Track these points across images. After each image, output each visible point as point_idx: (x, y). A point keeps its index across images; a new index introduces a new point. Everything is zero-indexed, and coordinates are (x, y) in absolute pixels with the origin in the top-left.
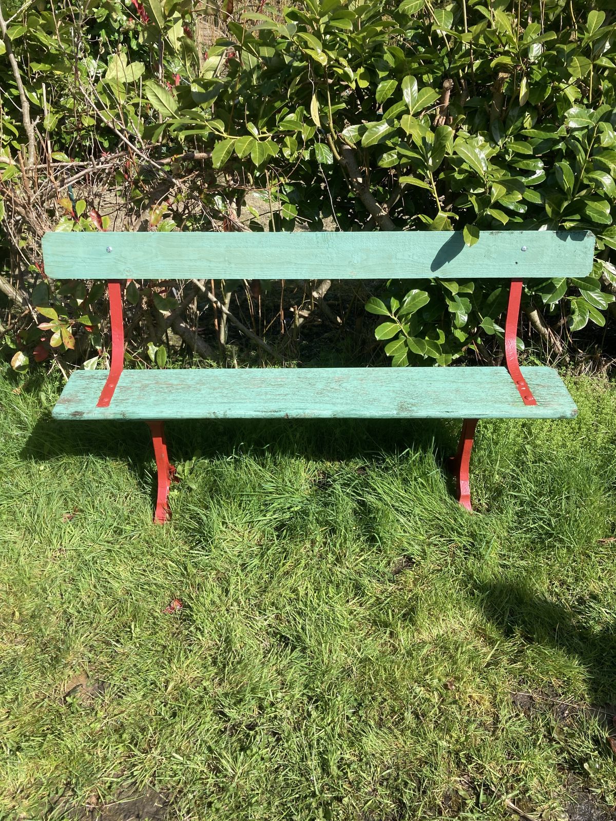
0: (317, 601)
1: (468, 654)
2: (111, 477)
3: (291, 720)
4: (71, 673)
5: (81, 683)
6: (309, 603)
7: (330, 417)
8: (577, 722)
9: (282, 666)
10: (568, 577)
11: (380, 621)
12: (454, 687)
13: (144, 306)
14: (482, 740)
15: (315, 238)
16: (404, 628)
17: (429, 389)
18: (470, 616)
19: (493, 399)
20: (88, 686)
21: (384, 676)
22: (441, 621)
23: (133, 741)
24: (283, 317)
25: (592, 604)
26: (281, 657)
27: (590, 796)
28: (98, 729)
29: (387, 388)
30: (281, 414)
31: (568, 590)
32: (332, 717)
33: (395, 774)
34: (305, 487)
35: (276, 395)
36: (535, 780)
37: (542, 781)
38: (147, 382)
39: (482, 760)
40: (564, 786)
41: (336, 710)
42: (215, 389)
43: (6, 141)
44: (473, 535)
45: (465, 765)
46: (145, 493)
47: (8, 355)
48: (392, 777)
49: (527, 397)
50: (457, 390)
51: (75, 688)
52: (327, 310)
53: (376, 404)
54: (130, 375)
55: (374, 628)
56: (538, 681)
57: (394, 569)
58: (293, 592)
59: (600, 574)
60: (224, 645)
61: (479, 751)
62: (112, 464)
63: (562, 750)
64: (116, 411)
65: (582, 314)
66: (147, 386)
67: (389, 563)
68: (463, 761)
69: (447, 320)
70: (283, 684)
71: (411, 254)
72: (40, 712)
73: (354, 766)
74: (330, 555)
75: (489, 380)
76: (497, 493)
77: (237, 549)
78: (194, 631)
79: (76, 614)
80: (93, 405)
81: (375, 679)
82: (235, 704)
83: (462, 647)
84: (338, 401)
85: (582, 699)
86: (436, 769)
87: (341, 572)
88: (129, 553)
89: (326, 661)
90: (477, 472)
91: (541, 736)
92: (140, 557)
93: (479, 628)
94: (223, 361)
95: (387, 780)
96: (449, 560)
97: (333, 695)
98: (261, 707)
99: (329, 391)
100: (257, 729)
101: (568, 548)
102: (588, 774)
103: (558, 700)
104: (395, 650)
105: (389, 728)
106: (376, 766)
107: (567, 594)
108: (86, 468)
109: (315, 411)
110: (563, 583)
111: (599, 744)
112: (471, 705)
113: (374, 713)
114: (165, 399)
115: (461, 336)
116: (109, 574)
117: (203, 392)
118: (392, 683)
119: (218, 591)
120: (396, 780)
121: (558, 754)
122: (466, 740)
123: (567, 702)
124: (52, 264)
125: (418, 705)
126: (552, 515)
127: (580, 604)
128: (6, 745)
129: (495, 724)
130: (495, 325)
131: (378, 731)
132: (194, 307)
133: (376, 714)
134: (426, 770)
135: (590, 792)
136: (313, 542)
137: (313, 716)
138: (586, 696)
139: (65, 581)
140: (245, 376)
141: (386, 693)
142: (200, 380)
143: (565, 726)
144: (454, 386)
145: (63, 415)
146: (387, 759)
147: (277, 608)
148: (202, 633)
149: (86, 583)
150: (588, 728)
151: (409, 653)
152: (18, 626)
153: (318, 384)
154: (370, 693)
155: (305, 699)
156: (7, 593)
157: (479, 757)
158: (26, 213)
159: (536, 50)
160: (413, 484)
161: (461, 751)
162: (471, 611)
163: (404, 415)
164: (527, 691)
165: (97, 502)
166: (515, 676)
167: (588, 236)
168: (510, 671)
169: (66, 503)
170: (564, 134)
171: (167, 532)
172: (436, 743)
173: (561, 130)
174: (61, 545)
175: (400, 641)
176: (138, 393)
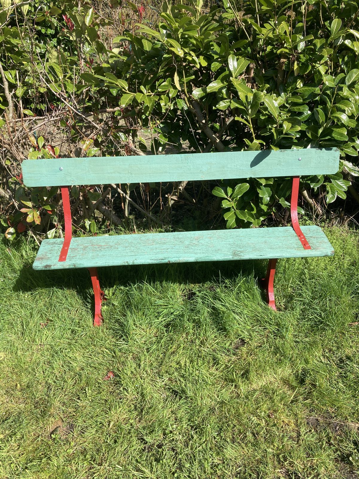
0: (192, 369)
1: (280, 396)
2: (67, 300)
3: (182, 441)
4: (53, 420)
5: (60, 425)
6: (187, 370)
7: (193, 261)
8: (344, 433)
9: (174, 408)
10: (333, 346)
11: (229, 379)
12: (273, 416)
13: (81, 198)
14: (291, 447)
15: (180, 158)
16: (242, 383)
17: (249, 242)
18: (280, 373)
19: (286, 247)
20: (64, 427)
21: (233, 412)
22: (263, 377)
23: (92, 459)
24: (161, 200)
25: (347, 362)
26: (173, 403)
27: (353, 475)
28: (71, 453)
29: (225, 243)
30: (166, 261)
31: (334, 354)
32: (206, 438)
33: (243, 470)
34: (180, 300)
35: (162, 249)
36: (323, 469)
37: (326, 469)
38: (86, 245)
39: (292, 459)
40: (339, 471)
41: (207, 433)
42: (126, 247)
44: (278, 325)
45: (283, 462)
46: (87, 308)
47: (4, 230)
48: (242, 472)
49: (305, 245)
50: (265, 242)
51: (56, 429)
52: (187, 195)
53: (219, 252)
54: (76, 241)
55: (225, 383)
56: (320, 410)
57: (234, 347)
58: (178, 364)
59: (351, 344)
60: (140, 398)
61: (290, 453)
62: (67, 292)
63: (337, 450)
64: (70, 264)
65: (333, 193)
66: (86, 247)
67: (231, 344)
68: (282, 460)
69: (258, 200)
70: (176, 419)
71: (235, 165)
72: (37, 444)
73: (220, 467)
74: (197, 341)
75: (283, 235)
76: (290, 298)
77: (143, 339)
78: (122, 390)
79: (53, 383)
80: (56, 261)
81: (228, 414)
82: (149, 433)
83: (277, 392)
84: (198, 251)
85: (346, 420)
86: (267, 466)
87: (204, 351)
88: (81, 345)
89: (200, 405)
90: (278, 287)
91: (324, 443)
92: (88, 347)
93: (285, 380)
94: (128, 228)
95: (239, 473)
96: (265, 340)
97: (205, 425)
98: (164, 434)
99: (192, 246)
100: (163, 447)
101: (332, 329)
102: (352, 463)
103: (333, 421)
104: (238, 396)
105: (238, 442)
106: (233, 466)
107: (333, 357)
108: (52, 295)
109: (185, 258)
110: (330, 350)
111: (357, 445)
112: (284, 426)
113: (229, 434)
114: (98, 255)
115: (264, 208)
116: (70, 358)
117: (119, 249)
118: (238, 415)
119: (134, 365)
120: (244, 473)
121: (334, 452)
122: (283, 448)
123: (337, 421)
124: (28, 178)
125: (254, 428)
126: (322, 311)
127: (341, 362)
128: (19, 465)
129: (298, 437)
130: (286, 202)
131: (232, 445)
132: (110, 196)
133: (230, 434)
134: (261, 466)
135: (353, 473)
136: (187, 334)
137: (195, 438)
138: (348, 417)
139: (45, 363)
140: (143, 238)
141: (235, 422)
142: (117, 242)
143: (337, 435)
144: (264, 239)
145: (39, 268)
146: (239, 462)
147: (169, 374)
148: (127, 391)
149: (57, 364)
150: (350, 436)
151: (247, 398)
152: (20, 393)
153: (185, 241)
154: (226, 422)
155: (190, 428)
156: (11, 373)
157: (291, 457)
158: (10, 148)
159: (302, 46)
160: (242, 296)
161: (280, 454)
162: (280, 370)
163: (236, 258)
164: (314, 416)
165: (60, 315)
166: (307, 408)
167: (336, 151)
168: (305, 405)
169: (41, 316)
170: (319, 92)
171: (102, 331)
172: (266, 450)
173: (317, 90)
174: (41, 342)
175: (241, 390)
176: (82, 252)
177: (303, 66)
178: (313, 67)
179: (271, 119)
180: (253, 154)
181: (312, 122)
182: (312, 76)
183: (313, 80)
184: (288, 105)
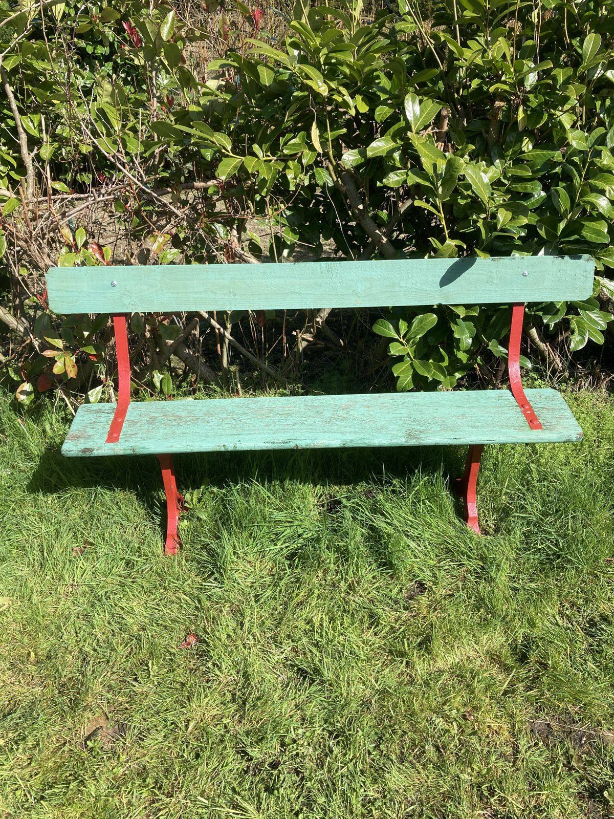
0: (332, 632)
1: (484, 682)
2: (119, 508)
3: (313, 757)
4: (90, 715)
5: (102, 725)
6: (324, 634)
7: (338, 446)
8: (595, 748)
9: (301, 700)
10: (578, 598)
11: (396, 651)
12: (472, 717)
13: (148, 335)
14: (503, 771)
15: (319, 269)
16: (419, 658)
17: (435, 415)
18: (484, 642)
19: (499, 424)
20: (108, 728)
21: (403, 708)
22: (456, 649)
23: (156, 784)
24: (285, 341)
25: (603, 626)
26: (299, 691)
28: (121, 773)
29: (394, 415)
30: (291, 445)
31: (579, 612)
32: (354, 752)
33: (419, 810)
34: (314, 513)
35: (284, 425)
36: (557, 810)
37: (563, 811)
38: (155, 415)
39: (504, 793)
40: (585, 815)
41: (357, 745)
42: (223, 420)
43: (4, 173)
44: (483, 558)
45: (487, 798)
46: (154, 523)
47: (13, 387)
48: (416, 813)
49: (533, 421)
50: (463, 416)
51: (95, 731)
52: (329, 333)
53: (384, 431)
54: (138, 407)
55: (389, 658)
56: (554, 708)
57: (406, 595)
58: (308, 623)
59: (609, 594)
60: (242, 680)
61: (500, 783)
62: (120, 495)
63: (582, 779)
64: (125, 447)
65: (582, 334)
66: (154, 419)
67: (401, 590)
68: (486, 793)
69: (451, 344)
70: (303, 719)
71: (414, 282)
72: (61, 758)
73: (378, 803)
74: (342, 584)
75: (494, 404)
76: (505, 513)
77: (250, 580)
78: (212, 667)
79: (92, 652)
80: (102, 441)
81: (394, 712)
82: (256, 742)
83: (479, 675)
84: (347, 429)
85: (598, 726)
86: (459, 803)
87: (354, 601)
88: (142, 587)
89: (345, 694)
90: (483, 493)
91: (561, 765)
92: (154, 591)
93: (494, 655)
94: (227, 387)
95: (412, 816)
96: (460, 585)
97: (354, 731)
98: (283, 744)
99: (337, 420)
100: (280, 768)
101: (577, 568)
102: (608, 802)
103: (575, 727)
104: (412, 681)
105: (411, 762)
106: (400, 803)
107: (577, 616)
108: (94, 499)
109: (324, 441)
110: (573, 605)
112: (490, 735)
113: (396, 747)
114: (174, 433)
115: (463, 356)
116: (123, 609)
117: (212, 424)
118: (411, 714)
119: (233, 624)
120: (420, 816)
121: (578, 782)
122: (488, 772)
123: (583, 729)
124: (56, 299)
125: (439, 737)
126: (559, 535)
127: (591, 626)
128: (29, 793)
129: (515, 755)
130: (499, 347)
131: (400, 766)
132: (197, 332)
133: (397, 748)
134: (450, 805)
136: (326, 572)
137: (335, 752)
138: (603, 722)
139: (78, 618)
140: (252, 406)
141: (405, 726)
142: (208, 411)
143: (583, 753)
144: (460, 411)
145: (73, 453)
146: (411, 795)
147: (293, 641)
148: (220, 668)
149: (100, 619)
150: (606, 755)
151: (427, 684)
152: (34, 668)
153: (325, 412)
154: (390, 726)
155: (326, 734)
156: (21, 633)
157: (502, 789)
158: (28, 247)
159: (531, 79)
160: (421, 507)
161: (483, 783)
162: (485, 637)
163: (413, 442)
164: (544, 718)
165: (107, 535)
166: (532, 704)
167: (588, 260)
168: (527, 699)
169: (75, 536)
170: (560, 159)
171: (179, 564)
172: (458, 777)
173: (557, 155)
174: (73, 580)
175: (417, 670)
176: (146, 427)
177: (535, 114)
178: (551, 116)
179: (476, 204)
180: (445, 264)
181: (548, 210)
182: (549, 131)
183: (550, 138)
184: (506, 182)
